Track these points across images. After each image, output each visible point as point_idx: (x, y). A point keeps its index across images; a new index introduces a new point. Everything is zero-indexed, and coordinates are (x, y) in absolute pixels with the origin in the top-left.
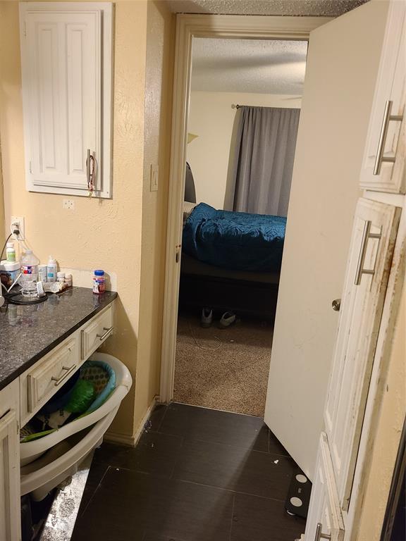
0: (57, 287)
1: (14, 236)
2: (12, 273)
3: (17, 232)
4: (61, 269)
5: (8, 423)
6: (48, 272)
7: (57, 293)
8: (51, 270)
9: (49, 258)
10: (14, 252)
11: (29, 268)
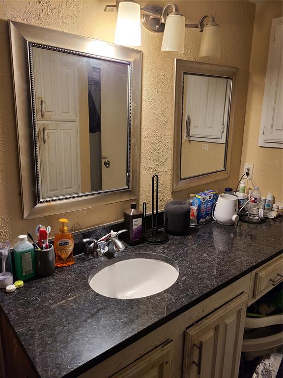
0: (273, 215)
1: (245, 176)
2: (242, 201)
3: (248, 174)
4: (276, 202)
5: (243, 300)
6: (266, 203)
7: (272, 219)
8: (268, 202)
9: (268, 194)
10: (245, 187)
11: (256, 199)
